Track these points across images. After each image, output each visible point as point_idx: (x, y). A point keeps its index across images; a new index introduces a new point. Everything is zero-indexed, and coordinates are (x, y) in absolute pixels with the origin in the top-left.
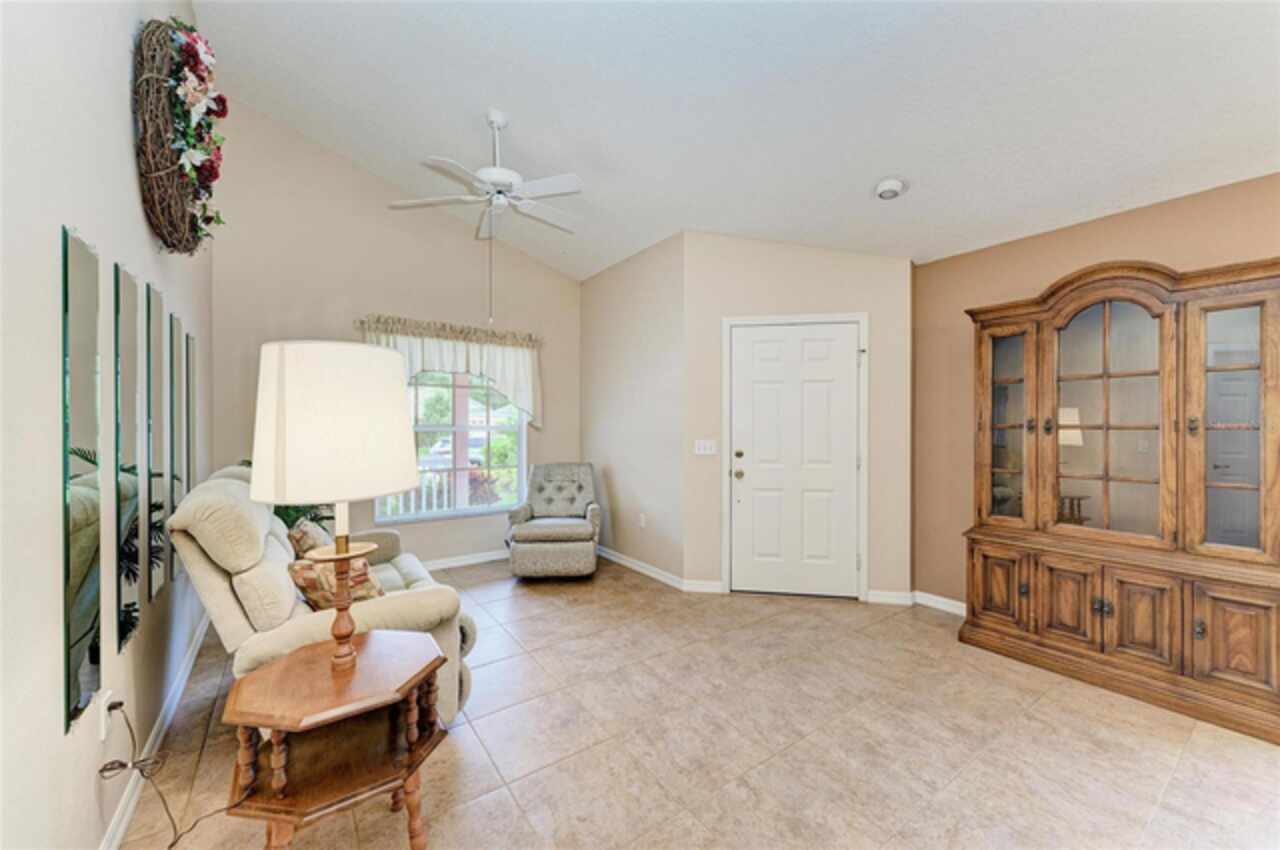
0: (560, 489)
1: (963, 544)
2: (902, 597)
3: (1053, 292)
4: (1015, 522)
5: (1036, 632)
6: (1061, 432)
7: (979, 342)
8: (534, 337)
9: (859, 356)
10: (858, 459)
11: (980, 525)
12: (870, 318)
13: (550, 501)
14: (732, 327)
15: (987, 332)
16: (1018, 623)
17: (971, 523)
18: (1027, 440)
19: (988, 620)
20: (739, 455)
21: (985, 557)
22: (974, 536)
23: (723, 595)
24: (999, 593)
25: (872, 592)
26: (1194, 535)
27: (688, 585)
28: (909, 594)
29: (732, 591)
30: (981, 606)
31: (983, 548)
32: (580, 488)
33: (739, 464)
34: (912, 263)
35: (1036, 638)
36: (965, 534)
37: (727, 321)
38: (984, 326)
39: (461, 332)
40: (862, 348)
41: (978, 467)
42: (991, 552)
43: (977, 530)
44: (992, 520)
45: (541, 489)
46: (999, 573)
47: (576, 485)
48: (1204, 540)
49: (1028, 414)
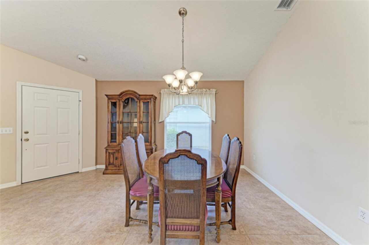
1: (105, 150)
2: (94, 168)
3: (121, 94)
4: (115, 144)
5: (119, 167)
7: (108, 103)
9: (79, 103)
10: (79, 132)
11: (109, 145)
12: (83, 92)
14: (22, 86)
16: (115, 166)
17: (106, 145)
18: (117, 125)
19: (110, 167)
20: (27, 133)
21: (109, 153)
22: (107, 148)
23: (16, 187)
24: (111, 161)
25: (83, 169)
29: (22, 183)
30: (109, 164)
31: (109, 151)
33: (25, 136)
35: (118, 168)
36: (105, 148)
37: (19, 84)
38: (109, 99)
40: (80, 100)
41: (108, 132)
42: (110, 151)
43: (108, 147)
44: (111, 144)
46: (112, 156)
49: (117, 119)
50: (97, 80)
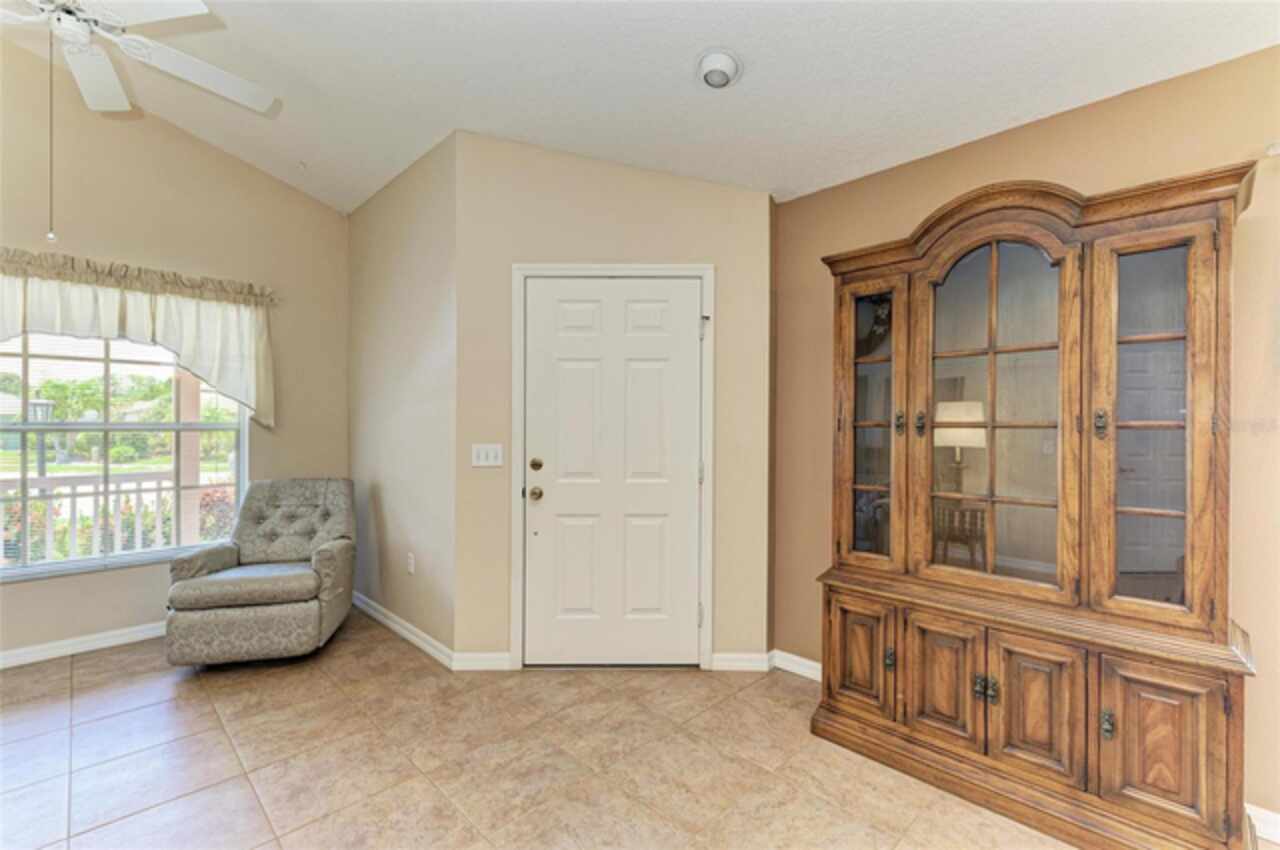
0: (292, 518)
1: (818, 589)
2: (758, 661)
4: (880, 562)
5: (905, 724)
6: (937, 431)
7: (840, 302)
8: (257, 290)
9: (702, 326)
10: (701, 471)
11: (840, 565)
12: (716, 269)
13: (272, 536)
14: (526, 278)
15: (848, 290)
16: (882, 708)
17: (827, 562)
18: (896, 442)
19: (848, 702)
20: (536, 465)
21: (844, 612)
22: (831, 582)
23: (511, 674)
24: (859, 664)
25: (717, 656)
26: (1102, 583)
27: (460, 661)
28: (765, 656)
29: (525, 666)
30: (839, 684)
31: (843, 598)
32: (326, 515)
33: (535, 479)
34: (771, 199)
35: (905, 730)
36: (819, 579)
37: (518, 272)
38: (845, 280)
39: (110, 273)
40: (706, 314)
41: (837, 483)
42: (854, 606)
43: (836, 572)
44: (852, 558)
45: (260, 519)
46: (860, 633)
47: (319, 511)
48: (1116, 591)
49: (897, 407)
50: (778, 200)
